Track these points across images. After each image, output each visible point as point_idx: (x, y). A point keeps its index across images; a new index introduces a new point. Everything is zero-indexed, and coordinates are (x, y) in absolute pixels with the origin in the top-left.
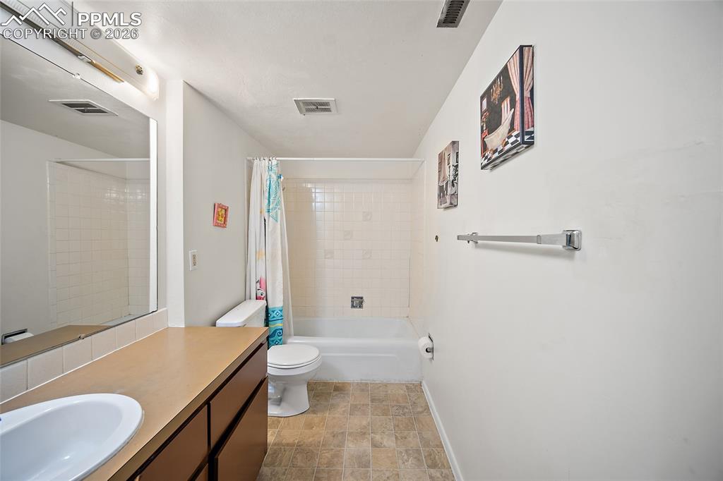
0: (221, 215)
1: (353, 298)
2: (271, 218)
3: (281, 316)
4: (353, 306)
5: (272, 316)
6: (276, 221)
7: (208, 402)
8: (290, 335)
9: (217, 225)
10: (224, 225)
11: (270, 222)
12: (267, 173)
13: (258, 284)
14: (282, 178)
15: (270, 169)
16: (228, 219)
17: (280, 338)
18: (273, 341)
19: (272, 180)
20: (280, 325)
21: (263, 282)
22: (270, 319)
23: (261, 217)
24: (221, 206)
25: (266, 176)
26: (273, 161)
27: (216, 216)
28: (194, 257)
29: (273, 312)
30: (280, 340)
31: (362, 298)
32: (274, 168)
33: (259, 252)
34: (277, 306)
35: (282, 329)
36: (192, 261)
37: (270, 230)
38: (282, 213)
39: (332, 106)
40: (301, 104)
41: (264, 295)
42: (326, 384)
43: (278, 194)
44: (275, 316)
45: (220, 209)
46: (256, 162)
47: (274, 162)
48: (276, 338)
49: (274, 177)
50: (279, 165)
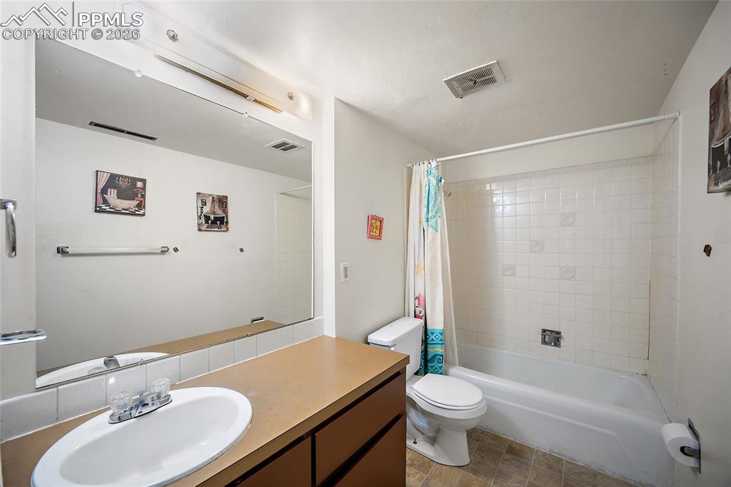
0: (375, 227)
1: (544, 331)
2: (430, 228)
3: (441, 340)
4: (544, 342)
5: (430, 339)
6: (436, 231)
7: (312, 433)
8: (454, 364)
9: (371, 237)
10: (379, 237)
11: (430, 232)
12: (426, 178)
13: (417, 300)
14: (443, 181)
15: (429, 173)
16: (383, 231)
17: (440, 365)
18: (432, 367)
19: (431, 185)
20: (441, 350)
21: (422, 299)
22: (429, 342)
23: (420, 226)
24: (374, 218)
25: (425, 183)
26: (432, 163)
27: (370, 227)
28: (346, 269)
29: (432, 334)
30: (440, 368)
31: (558, 333)
32: (434, 171)
33: (418, 266)
34: (436, 328)
35: (442, 356)
36: (344, 273)
37: (429, 241)
38: (442, 222)
39: (497, 74)
40: (455, 84)
41: (423, 313)
42: (496, 437)
43: (439, 200)
44: (435, 339)
45: (374, 221)
46: (416, 168)
47: (434, 164)
48: (435, 364)
49: (434, 181)
50: (440, 167)
